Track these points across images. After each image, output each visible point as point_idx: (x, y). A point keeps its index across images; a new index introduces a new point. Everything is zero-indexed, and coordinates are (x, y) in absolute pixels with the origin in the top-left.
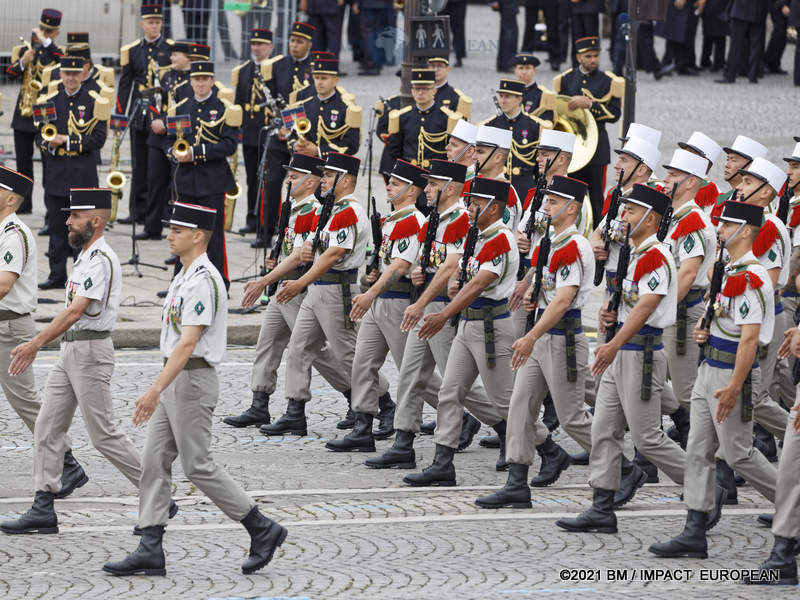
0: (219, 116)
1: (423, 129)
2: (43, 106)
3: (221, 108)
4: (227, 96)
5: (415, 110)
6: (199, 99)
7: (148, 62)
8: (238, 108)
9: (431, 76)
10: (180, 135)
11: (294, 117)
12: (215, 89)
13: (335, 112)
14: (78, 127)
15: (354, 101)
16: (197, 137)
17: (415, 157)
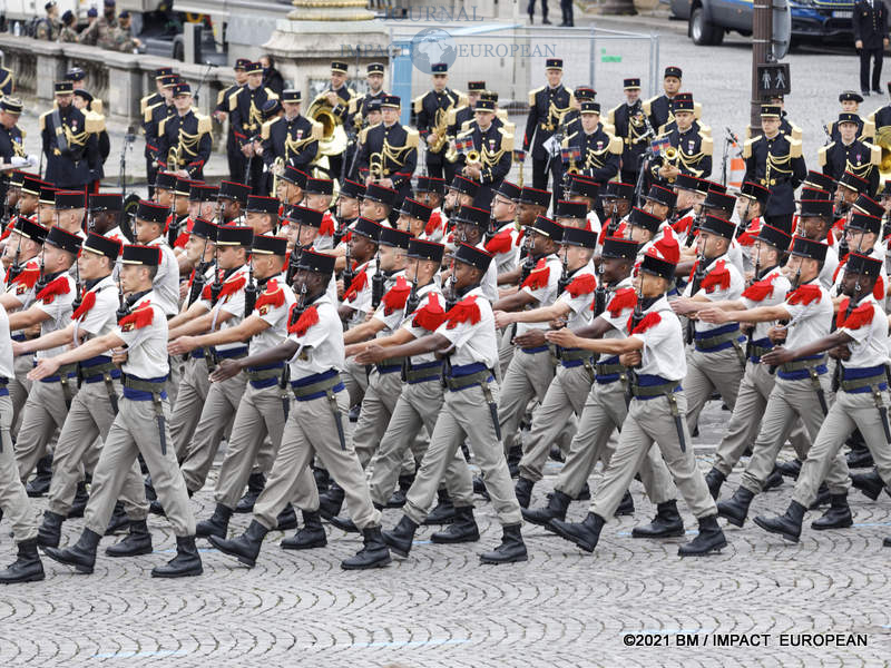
0: (604, 146)
1: (769, 154)
2: (463, 140)
3: (606, 139)
4: (610, 130)
5: (764, 138)
6: (588, 133)
7: (549, 105)
8: (620, 139)
9: (777, 110)
10: (573, 162)
11: (661, 147)
12: (600, 125)
13: (692, 142)
14: (488, 157)
15: (708, 134)
16: (587, 163)
17: (764, 177)
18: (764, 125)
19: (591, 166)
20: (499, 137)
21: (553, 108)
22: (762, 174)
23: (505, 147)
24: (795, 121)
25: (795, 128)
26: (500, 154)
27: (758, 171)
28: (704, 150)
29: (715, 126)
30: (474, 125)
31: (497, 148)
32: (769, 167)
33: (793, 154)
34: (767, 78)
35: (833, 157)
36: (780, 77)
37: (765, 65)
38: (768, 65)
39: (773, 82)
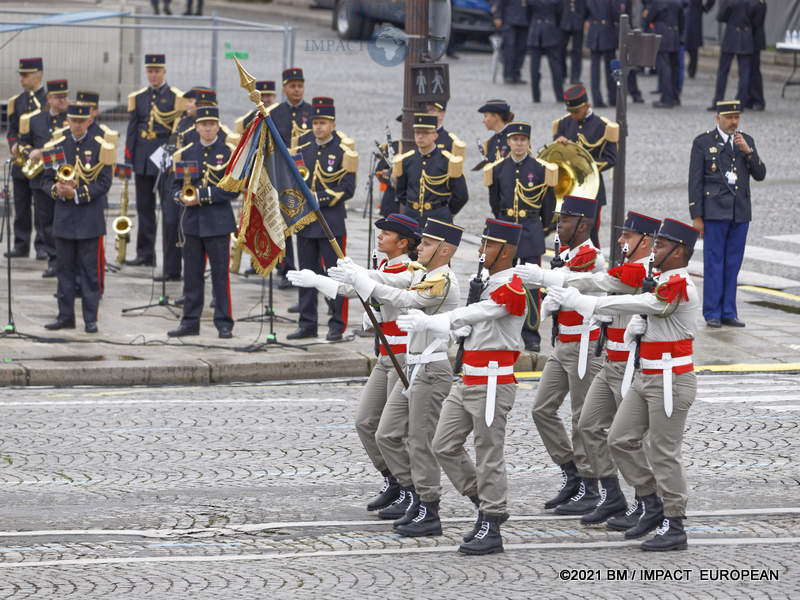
0: (224, 160)
1: (424, 172)
2: (52, 152)
3: (226, 152)
6: (205, 144)
13: (332, 157)
14: (84, 172)
15: (351, 146)
16: (204, 181)
17: (417, 200)
18: (417, 138)
19: (209, 184)
20: (97, 147)
21: (155, 112)
22: (414, 196)
23: (103, 160)
24: (458, 133)
25: (457, 142)
26: (98, 168)
27: (410, 192)
28: (346, 166)
29: (363, 139)
30: (67, 133)
31: (95, 161)
32: (423, 188)
33: (451, 174)
34: (421, 81)
35: (500, 176)
36: (437, 80)
37: (419, 65)
38: (424, 65)
39: (429, 86)
